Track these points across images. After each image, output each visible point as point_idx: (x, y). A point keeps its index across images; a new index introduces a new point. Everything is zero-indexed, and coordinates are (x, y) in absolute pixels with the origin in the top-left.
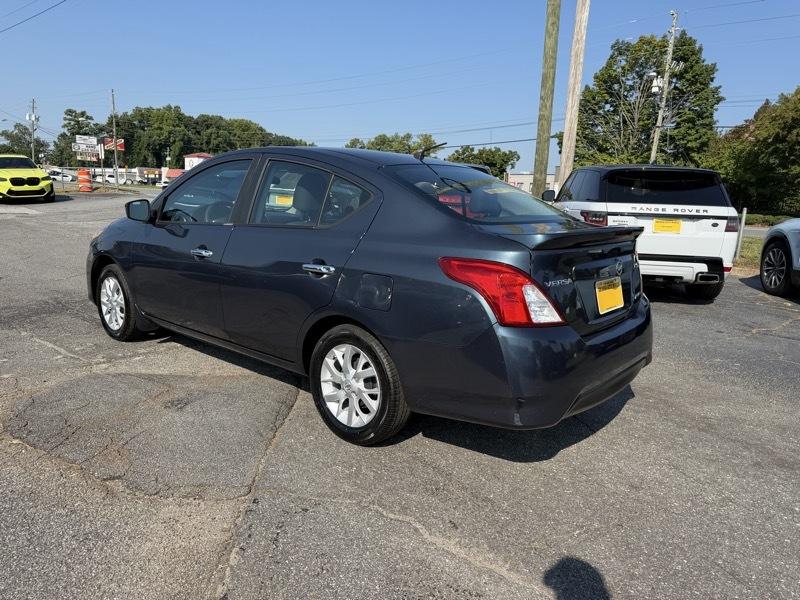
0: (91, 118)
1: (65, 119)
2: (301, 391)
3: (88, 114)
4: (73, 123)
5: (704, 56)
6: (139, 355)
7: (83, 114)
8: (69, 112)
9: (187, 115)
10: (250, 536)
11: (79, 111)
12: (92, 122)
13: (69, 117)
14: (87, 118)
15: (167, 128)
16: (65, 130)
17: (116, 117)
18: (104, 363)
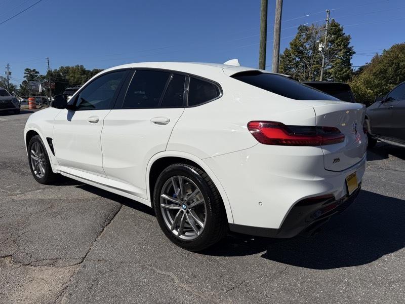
0: (38, 73)
1: (25, 73)
2: (123, 206)
3: (37, 71)
4: (29, 75)
5: (344, 32)
6: (40, 189)
7: (34, 70)
8: (27, 70)
9: (87, 69)
10: (76, 286)
11: (32, 69)
16: (25, 79)
17: (51, 71)
18: (20, 194)
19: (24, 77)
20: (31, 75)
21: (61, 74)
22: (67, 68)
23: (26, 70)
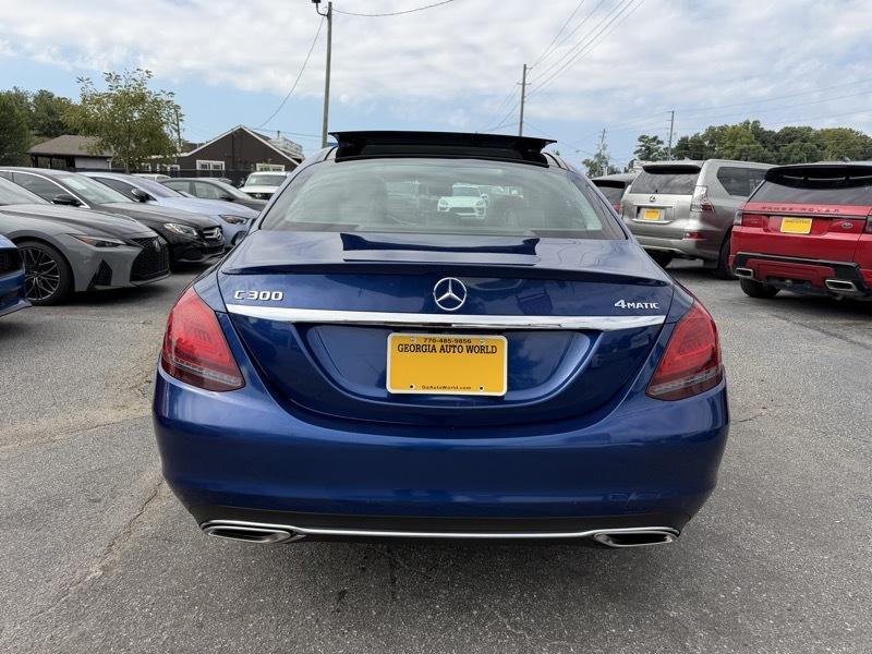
19: (637, 152)
20: (648, 148)
21: (706, 143)
22: (722, 128)
23: (640, 140)
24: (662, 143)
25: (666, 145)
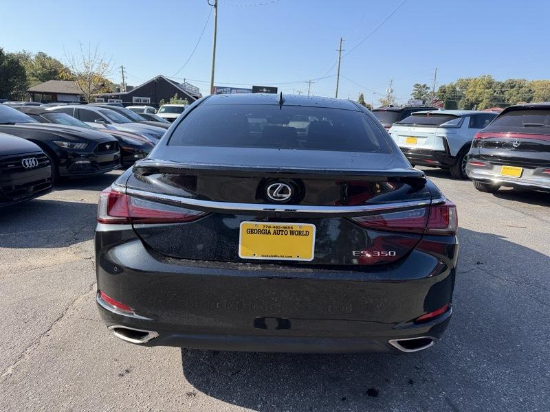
12: (429, 91)
13: (416, 89)
14: (427, 88)
15: (478, 91)
24: (429, 88)
25: (431, 90)
